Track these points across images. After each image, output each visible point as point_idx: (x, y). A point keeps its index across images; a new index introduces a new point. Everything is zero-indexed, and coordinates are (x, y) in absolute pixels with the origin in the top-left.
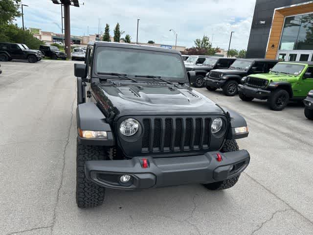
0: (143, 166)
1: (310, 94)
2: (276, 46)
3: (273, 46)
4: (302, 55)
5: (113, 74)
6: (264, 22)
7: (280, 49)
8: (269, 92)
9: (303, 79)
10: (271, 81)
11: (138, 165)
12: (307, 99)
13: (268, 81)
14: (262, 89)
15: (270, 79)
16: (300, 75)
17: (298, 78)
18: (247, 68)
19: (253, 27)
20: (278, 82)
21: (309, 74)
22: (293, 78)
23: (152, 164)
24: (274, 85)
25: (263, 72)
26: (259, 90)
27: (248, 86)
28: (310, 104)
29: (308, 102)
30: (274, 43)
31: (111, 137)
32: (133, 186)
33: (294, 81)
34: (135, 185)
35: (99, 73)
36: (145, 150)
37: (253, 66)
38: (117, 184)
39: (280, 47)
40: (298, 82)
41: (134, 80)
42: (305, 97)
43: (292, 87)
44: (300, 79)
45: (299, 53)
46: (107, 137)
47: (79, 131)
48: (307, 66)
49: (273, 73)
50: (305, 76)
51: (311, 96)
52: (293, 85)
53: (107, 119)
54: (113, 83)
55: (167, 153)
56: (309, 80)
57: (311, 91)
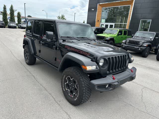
0: (114, 79)
1: (123, 42)
2: (99, 21)
3: (98, 21)
4: (110, 25)
6: (93, 10)
7: (101, 22)
9: (118, 36)
10: (107, 37)
12: (122, 44)
13: (106, 37)
14: (104, 41)
15: (106, 36)
16: (117, 34)
17: (116, 35)
19: (88, 11)
20: (109, 38)
22: (114, 35)
24: (108, 39)
25: (99, 33)
28: (124, 46)
29: (123, 45)
30: (99, 19)
31: (98, 68)
33: (114, 37)
34: (112, 88)
35: (61, 37)
36: (108, 72)
37: (95, 30)
39: (101, 21)
40: (116, 37)
41: (79, 40)
42: (121, 43)
45: (109, 24)
46: (97, 68)
47: (83, 67)
48: (119, 30)
49: (105, 33)
50: (118, 35)
51: (123, 43)
52: (115, 38)
53: (94, 60)
54: (72, 42)
55: (115, 72)
56: (120, 36)
57: (123, 40)
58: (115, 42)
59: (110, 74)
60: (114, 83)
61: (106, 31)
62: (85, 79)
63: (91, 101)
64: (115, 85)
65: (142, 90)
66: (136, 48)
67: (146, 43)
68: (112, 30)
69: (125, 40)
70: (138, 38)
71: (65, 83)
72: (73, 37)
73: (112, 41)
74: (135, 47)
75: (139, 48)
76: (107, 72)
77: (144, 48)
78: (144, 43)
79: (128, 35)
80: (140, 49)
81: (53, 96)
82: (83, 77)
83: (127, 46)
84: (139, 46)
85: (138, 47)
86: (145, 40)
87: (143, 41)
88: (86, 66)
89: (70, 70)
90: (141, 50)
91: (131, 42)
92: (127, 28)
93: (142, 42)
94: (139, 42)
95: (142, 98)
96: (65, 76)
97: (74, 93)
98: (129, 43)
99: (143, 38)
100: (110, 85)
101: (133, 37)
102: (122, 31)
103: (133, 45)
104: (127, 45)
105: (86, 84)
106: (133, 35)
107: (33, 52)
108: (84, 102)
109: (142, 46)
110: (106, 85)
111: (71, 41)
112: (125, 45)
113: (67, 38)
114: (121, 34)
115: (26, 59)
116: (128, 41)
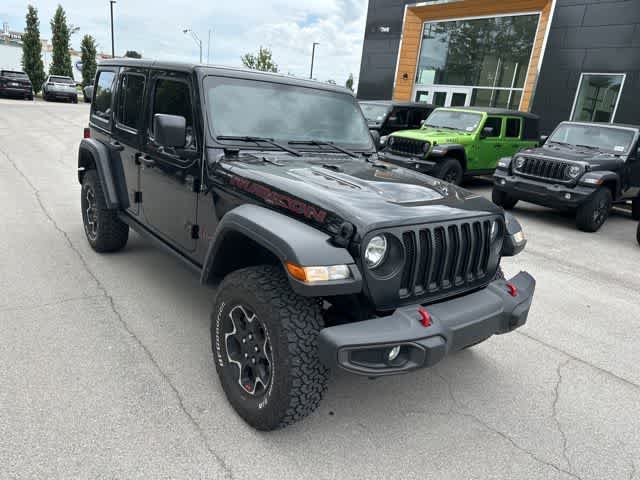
0: (424, 322)
1: (500, 164)
2: (410, 76)
3: (406, 76)
4: (454, 94)
5: (248, 140)
6: (387, 30)
8: (433, 163)
9: (481, 138)
10: (435, 143)
11: (414, 324)
12: (497, 174)
13: (430, 143)
14: (420, 158)
15: (432, 141)
16: (477, 132)
17: (473, 137)
18: (380, 118)
19: (366, 37)
20: (446, 146)
21: (490, 129)
22: (465, 137)
23: (433, 317)
24: (439, 151)
25: (406, 126)
26: (414, 160)
27: (393, 154)
28: (503, 183)
29: (499, 179)
30: (406, 69)
31: (358, 275)
32: (411, 365)
33: (465, 144)
34: (415, 362)
35: (220, 138)
36: (403, 292)
37: (390, 115)
38: (383, 365)
40: (473, 145)
41: (295, 151)
42: (493, 171)
43: (467, 152)
44: (476, 138)
45: (450, 90)
46: (351, 275)
47: (291, 269)
48: (485, 116)
49: (429, 128)
50: (483, 134)
51: (502, 169)
52: (467, 150)
53: (340, 239)
54: (264, 159)
55: (435, 294)
56: (490, 141)
57: (502, 159)
58: (470, 166)
59: (412, 299)
60: (422, 342)
61: (432, 119)
62: (302, 318)
63: (331, 413)
64: (427, 349)
65: (558, 371)
66: (550, 191)
67: (595, 169)
68: (456, 116)
69: (509, 159)
70: (563, 150)
71: (227, 335)
72: (272, 140)
73: (453, 161)
74: (551, 187)
75: (565, 193)
76: (397, 292)
77: (585, 192)
78: (587, 169)
79: (523, 138)
80: (568, 196)
81: (177, 388)
82: (292, 313)
83: (517, 183)
84: (567, 186)
85: (560, 189)
86: (595, 158)
87: (583, 164)
88: (302, 263)
89: (242, 280)
90: (575, 200)
91: (531, 167)
92: (524, 106)
93: (577, 169)
94: (565, 165)
95: (554, 405)
96: (223, 304)
97: (258, 379)
98: (523, 169)
99: (585, 150)
100: (407, 349)
101: (544, 146)
102: (500, 120)
103: (543, 181)
104: (516, 179)
105: (306, 340)
106: (543, 137)
107: (113, 199)
108: (296, 417)
109: (577, 183)
110: (391, 349)
111: (260, 156)
112: (509, 179)
113: (243, 143)
114: (496, 133)
115: (89, 229)
116: (521, 162)
